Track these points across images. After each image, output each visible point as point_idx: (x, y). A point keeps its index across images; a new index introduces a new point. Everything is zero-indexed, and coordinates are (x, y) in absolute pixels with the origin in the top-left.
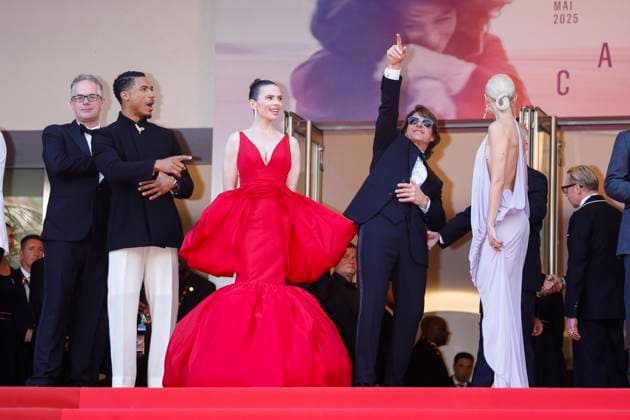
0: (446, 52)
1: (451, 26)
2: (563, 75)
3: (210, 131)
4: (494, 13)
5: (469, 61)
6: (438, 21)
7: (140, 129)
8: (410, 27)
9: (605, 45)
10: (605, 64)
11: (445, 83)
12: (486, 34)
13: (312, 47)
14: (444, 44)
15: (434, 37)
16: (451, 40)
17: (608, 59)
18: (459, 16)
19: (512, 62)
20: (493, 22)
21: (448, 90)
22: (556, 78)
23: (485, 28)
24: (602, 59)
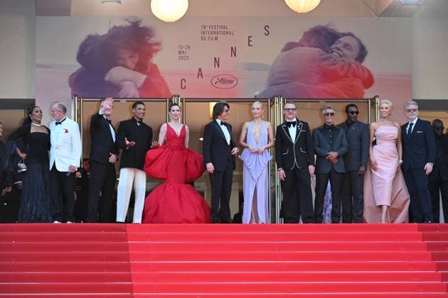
0: (134, 70)
1: (136, 59)
2: (183, 81)
3: (35, 100)
4: (154, 54)
5: (144, 74)
6: (131, 57)
7: (138, 124)
8: (119, 59)
9: (200, 69)
10: (200, 77)
11: (135, 83)
12: (151, 63)
13: (77, 66)
14: (133, 66)
15: (130, 64)
16: (136, 65)
17: (201, 75)
18: (140, 55)
19: (162, 75)
20: (154, 58)
21: (136, 86)
22: (180, 83)
23: (151, 60)
24: (199, 75)
